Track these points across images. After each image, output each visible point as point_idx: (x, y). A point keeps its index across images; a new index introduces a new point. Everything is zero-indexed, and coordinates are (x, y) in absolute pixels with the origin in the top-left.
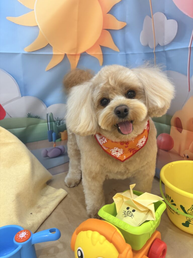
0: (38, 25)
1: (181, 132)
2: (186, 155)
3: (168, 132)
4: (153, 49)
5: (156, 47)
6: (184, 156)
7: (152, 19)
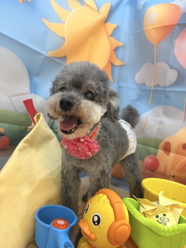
0: (65, 37)
1: (168, 154)
2: (172, 175)
3: (156, 154)
4: (151, 87)
5: (155, 87)
6: (169, 176)
7: (154, 66)
